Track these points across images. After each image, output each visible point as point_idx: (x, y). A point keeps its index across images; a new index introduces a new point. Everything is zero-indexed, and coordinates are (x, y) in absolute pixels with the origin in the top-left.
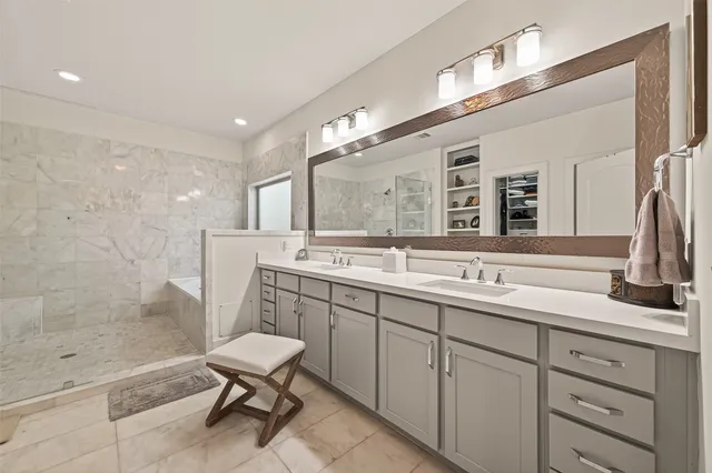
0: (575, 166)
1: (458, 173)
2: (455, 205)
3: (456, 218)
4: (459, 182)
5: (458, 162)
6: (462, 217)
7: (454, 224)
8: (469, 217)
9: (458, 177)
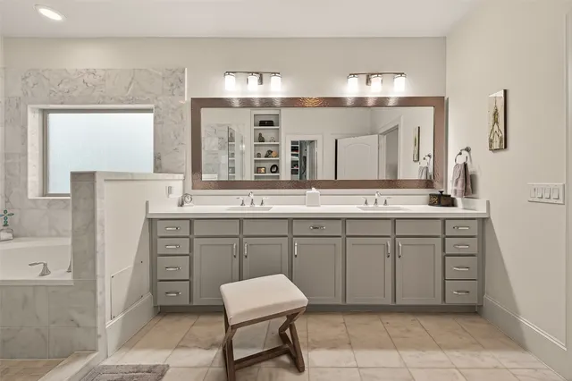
0: (336, 141)
1: (260, 131)
2: (259, 155)
3: (259, 165)
4: (261, 139)
5: (262, 123)
6: (262, 165)
7: (257, 170)
8: (268, 165)
9: (260, 134)
